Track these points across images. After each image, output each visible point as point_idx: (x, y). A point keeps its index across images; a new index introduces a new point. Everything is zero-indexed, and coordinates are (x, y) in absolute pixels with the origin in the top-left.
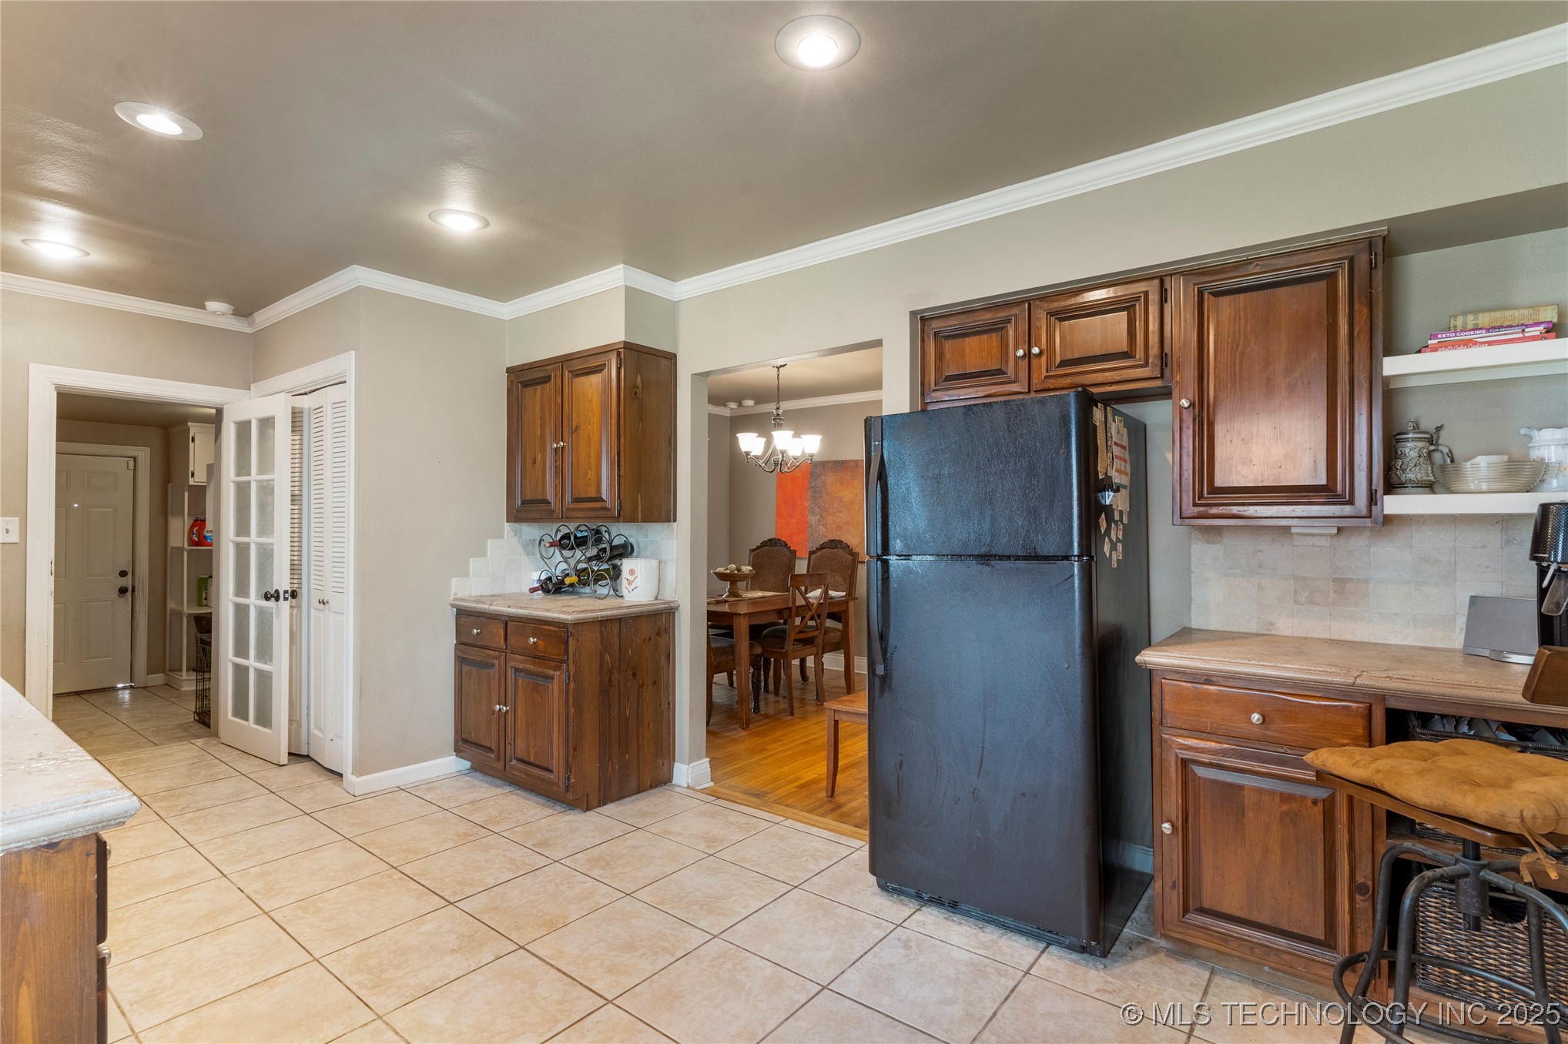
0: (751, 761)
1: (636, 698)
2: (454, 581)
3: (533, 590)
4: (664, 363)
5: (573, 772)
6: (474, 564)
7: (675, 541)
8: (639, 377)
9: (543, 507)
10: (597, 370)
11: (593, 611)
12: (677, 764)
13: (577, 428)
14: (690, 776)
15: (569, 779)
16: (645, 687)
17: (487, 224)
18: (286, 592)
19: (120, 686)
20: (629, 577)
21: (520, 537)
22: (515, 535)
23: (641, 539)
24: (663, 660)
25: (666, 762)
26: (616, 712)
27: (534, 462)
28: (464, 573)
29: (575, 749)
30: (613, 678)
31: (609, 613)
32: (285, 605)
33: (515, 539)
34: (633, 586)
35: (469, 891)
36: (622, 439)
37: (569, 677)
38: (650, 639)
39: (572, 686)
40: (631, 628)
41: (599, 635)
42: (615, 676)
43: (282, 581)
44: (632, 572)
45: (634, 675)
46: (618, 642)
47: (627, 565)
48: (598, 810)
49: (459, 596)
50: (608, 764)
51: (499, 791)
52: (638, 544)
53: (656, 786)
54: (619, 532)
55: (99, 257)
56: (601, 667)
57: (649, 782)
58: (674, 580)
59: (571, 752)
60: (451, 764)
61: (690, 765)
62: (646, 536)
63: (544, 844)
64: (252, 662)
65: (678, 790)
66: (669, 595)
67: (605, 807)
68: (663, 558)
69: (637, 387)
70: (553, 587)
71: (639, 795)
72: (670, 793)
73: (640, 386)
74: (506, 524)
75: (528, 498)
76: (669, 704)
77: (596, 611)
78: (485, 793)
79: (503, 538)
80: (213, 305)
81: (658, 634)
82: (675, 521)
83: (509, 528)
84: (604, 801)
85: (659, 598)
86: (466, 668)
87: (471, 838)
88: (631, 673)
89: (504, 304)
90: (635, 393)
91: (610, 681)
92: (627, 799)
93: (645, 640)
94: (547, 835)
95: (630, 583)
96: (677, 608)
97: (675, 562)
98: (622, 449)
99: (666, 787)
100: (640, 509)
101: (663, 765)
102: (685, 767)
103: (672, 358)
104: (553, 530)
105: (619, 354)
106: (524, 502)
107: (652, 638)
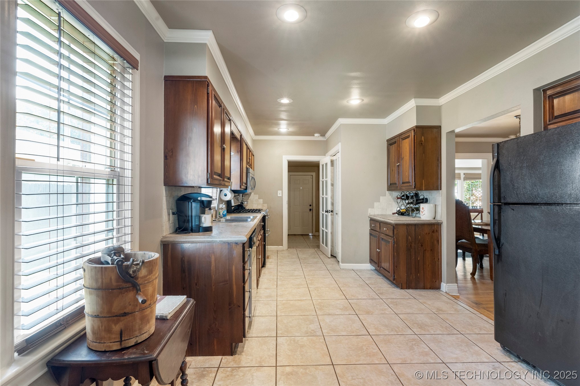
0: (485, 292)
1: (423, 254)
2: (369, 209)
3: (394, 214)
4: (435, 130)
5: (396, 274)
6: (376, 204)
7: (441, 197)
8: (423, 137)
9: (395, 185)
10: (408, 137)
11: (403, 221)
12: (442, 283)
13: (403, 158)
14: (447, 288)
15: (394, 276)
16: (427, 251)
17: (363, 100)
18: (330, 211)
19: (310, 234)
20: (423, 211)
21: (392, 196)
22: (390, 195)
23: (430, 197)
24: (435, 242)
25: (437, 281)
26: (413, 258)
27: (393, 171)
28: (373, 207)
29: (396, 267)
30: (412, 245)
31: (409, 222)
32: (329, 214)
33: (390, 197)
34: (423, 214)
35: (353, 298)
36: (416, 161)
37: (394, 242)
38: (429, 233)
39: (395, 245)
40: (420, 228)
41: (406, 229)
42: (413, 245)
43: (329, 208)
44: (423, 208)
45: (422, 246)
46: (414, 233)
47: (422, 206)
48: (406, 290)
49: (371, 214)
50: (410, 275)
51: (379, 277)
52: (429, 199)
53: (433, 289)
54: (423, 194)
55: (291, 129)
56: (407, 241)
57: (429, 286)
58: (441, 212)
59: (395, 268)
60: (368, 266)
61: (447, 284)
62: (432, 196)
63: (381, 294)
64: (324, 229)
65: (441, 292)
66: (438, 218)
67: (409, 290)
68: (437, 204)
69: (422, 141)
70: (401, 213)
71: (424, 290)
72: (437, 292)
73: (424, 140)
74: (387, 191)
75: (391, 183)
76: (439, 259)
77: (404, 221)
78: (374, 276)
79: (386, 196)
80: (316, 135)
81: (433, 232)
82: (441, 189)
83: (388, 193)
84: (409, 287)
85: (436, 219)
86: (371, 237)
87: (362, 286)
88: (420, 245)
89: (385, 119)
90: (421, 144)
91: (411, 246)
92: (419, 290)
93: (426, 234)
94: (384, 292)
95: (422, 212)
96: (442, 223)
97: (441, 205)
98: (416, 164)
99: (437, 290)
100: (424, 185)
101: (436, 282)
102: (445, 285)
103: (439, 128)
104: (396, 194)
105: (414, 130)
106: (390, 185)
107: (430, 233)
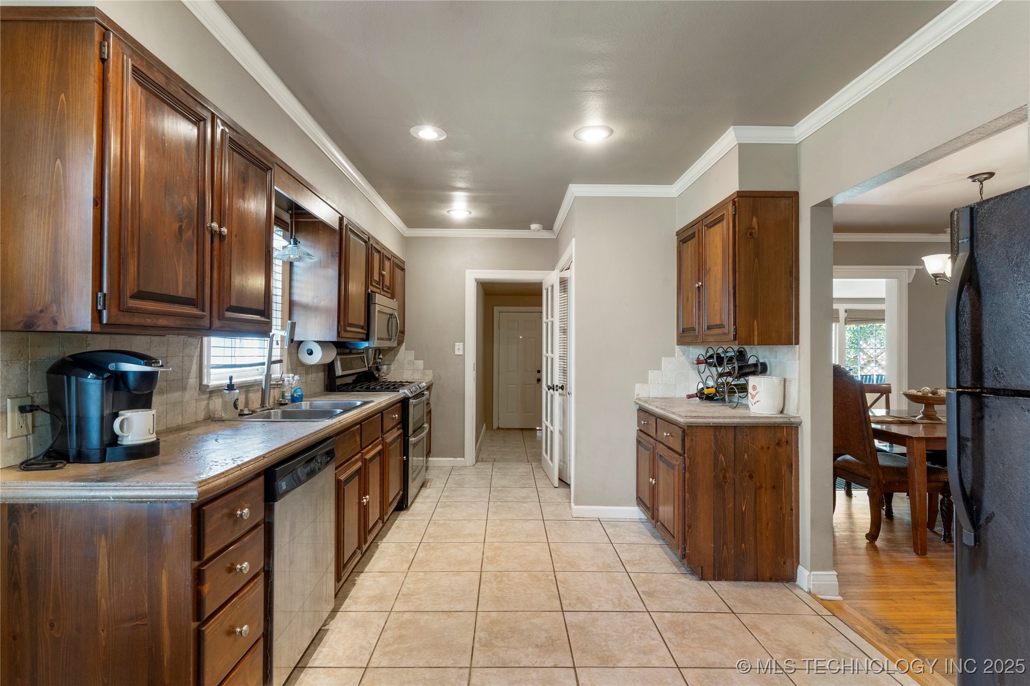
0: (906, 590)
1: (753, 497)
2: (637, 386)
3: (689, 397)
4: (783, 202)
5: (688, 545)
6: (652, 375)
7: (798, 362)
8: (754, 219)
9: (692, 333)
10: (720, 220)
11: (705, 417)
12: (800, 568)
13: (710, 269)
14: (811, 583)
15: (685, 549)
16: (763, 490)
17: (612, 131)
18: (557, 386)
19: (538, 428)
20: (754, 393)
21: (688, 357)
22: (684, 354)
23: (772, 360)
24: (784, 469)
25: (788, 563)
26: (731, 505)
27: (688, 300)
28: (645, 381)
29: (689, 527)
30: (727, 475)
31: (721, 421)
32: (556, 394)
33: (683, 359)
34: (755, 400)
35: (579, 607)
36: (737, 274)
37: (685, 468)
38: (769, 448)
39: (687, 475)
40: (747, 435)
41: (712, 438)
42: (730, 475)
44: (754, 388)
45: (751, 477)
46: (733, 446)
47: (752, 381)
48: (711, 583)
49: (640, 396)
50: (723, 549)
51: (655, 541)
52: (770, 363)
53: (777, 581)
54: (756, 354)
55: (475, 214)
56: (715, 465)
57: (768, 575)
58: (797, 398)
59: (687, 529)
60: (634, 512)
61: (812, 573)
62: (776, 358)
63: (650, 594)
64: (548, 424)
65: (798, 591)
66: (792, 411)
67: (719, 582)
68: (788, 377)
69: (753, 228)
70: (704, 396)
71: (756, 583)
72: (787, 591)
73: (756, 227)
74: (676, 346)
75: (685, 327)
76: (792, 510)
78: (644, 540)
79: (674, 356)
80: (534, 226)
81: (779, 444)
82: (797, 343)
83: (679, 350)
84: (719, 576)
85: (785, 412)
86: (640, 448)
87: (610, 570)
88: (747, 474)
89: (672, 186)
90: (751, 234)
91: (725, 477)
92: (743, 583)
93: (762, 448)
94: (658, 588)
95: (753, 397)
96: (800, 424)
97: (797, 381)
98: (737, 283)
99: (787, 585)
100: (756, 333)
101: (784, 563)
102: (807, 573)
103: (793, 197)
104: (698, 352)
105: (734, 203)
106: (683, 331)
107: (771, 447)
